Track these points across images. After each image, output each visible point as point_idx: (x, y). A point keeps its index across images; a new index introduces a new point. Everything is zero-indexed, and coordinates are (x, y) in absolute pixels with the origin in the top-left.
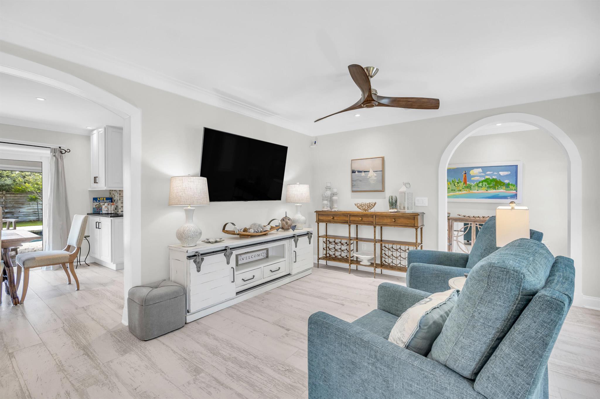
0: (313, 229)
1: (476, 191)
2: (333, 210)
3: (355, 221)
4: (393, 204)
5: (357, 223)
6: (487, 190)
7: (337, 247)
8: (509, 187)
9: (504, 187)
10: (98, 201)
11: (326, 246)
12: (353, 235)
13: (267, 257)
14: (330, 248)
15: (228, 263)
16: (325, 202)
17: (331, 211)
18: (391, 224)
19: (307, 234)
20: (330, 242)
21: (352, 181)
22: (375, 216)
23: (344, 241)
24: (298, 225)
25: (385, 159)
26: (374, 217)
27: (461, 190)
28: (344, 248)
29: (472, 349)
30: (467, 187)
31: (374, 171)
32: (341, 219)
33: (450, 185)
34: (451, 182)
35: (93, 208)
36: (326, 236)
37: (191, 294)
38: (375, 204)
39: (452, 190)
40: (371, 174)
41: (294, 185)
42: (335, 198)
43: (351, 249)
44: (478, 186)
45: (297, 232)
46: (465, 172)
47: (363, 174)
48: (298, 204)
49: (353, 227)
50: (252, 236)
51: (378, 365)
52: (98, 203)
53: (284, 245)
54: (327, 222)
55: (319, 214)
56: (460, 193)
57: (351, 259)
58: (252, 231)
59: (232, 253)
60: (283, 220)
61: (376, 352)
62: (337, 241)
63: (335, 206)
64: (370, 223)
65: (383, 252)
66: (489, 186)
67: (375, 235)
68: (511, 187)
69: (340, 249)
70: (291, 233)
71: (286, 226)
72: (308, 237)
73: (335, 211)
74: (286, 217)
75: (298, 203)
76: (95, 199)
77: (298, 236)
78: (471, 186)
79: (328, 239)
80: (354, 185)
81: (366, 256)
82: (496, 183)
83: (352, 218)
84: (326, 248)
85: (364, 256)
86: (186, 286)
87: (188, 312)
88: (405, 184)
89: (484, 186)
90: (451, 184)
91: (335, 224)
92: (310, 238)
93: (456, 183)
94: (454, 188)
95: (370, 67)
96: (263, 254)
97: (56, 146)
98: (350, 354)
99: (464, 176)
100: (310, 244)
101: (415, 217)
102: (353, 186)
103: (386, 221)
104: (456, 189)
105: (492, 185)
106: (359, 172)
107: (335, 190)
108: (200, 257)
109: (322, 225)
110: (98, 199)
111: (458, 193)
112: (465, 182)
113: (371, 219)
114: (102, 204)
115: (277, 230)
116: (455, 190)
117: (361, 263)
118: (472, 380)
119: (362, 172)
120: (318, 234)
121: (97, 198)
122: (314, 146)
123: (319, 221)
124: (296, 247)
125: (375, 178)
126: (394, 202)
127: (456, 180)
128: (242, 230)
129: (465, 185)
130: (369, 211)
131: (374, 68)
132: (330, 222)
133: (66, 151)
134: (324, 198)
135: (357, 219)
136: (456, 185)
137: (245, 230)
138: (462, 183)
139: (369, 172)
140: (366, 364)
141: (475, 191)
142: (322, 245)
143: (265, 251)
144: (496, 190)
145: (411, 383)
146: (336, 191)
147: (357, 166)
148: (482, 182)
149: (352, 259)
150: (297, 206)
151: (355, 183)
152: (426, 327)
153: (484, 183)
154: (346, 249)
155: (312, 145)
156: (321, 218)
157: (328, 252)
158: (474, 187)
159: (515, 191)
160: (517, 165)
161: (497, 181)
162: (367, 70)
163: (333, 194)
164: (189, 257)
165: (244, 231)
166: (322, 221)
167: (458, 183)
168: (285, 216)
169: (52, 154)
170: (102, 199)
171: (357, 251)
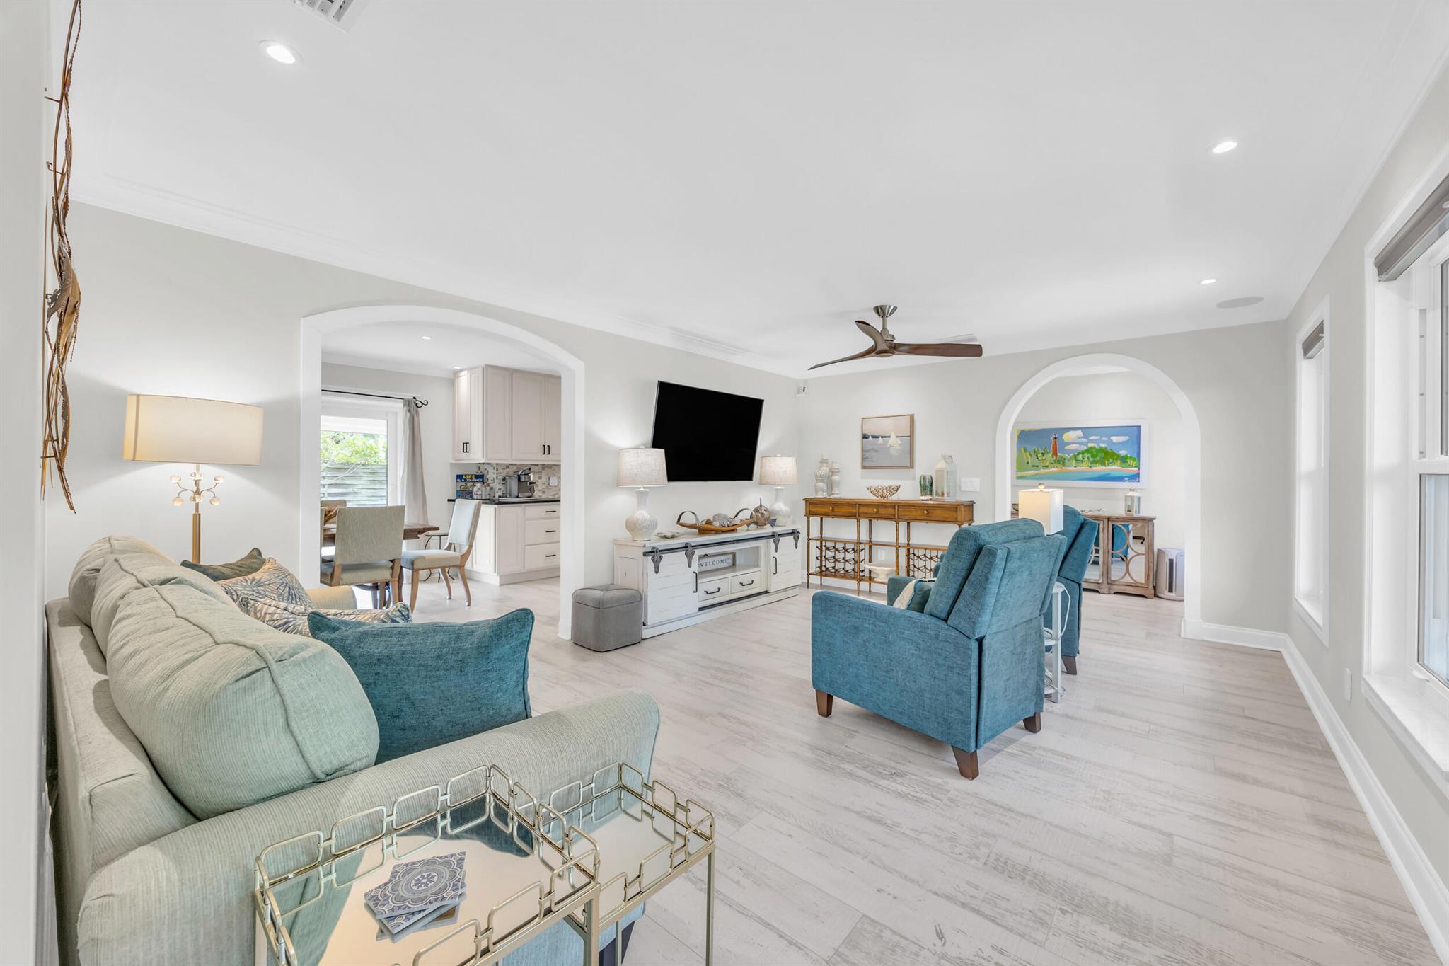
0: (801, 527)
1: (1073, 468)
2: (832, 497)
3: (866, 514)
4: (927, 487)
5: (870, 518)
6: (1091, 467)
7: (839, 556)
8: (1127, 462)
9: (1119, 462)
10: (463, 480)
11: (821, 553)
12: (864, 537)
13: (734, 564)
14: (827, 557)
15: (690, 565)
16: (820, 484)
17: (829, 499)
18: (923, 518)
19: (793, 533)
20: (827, 549)
21: (864, 451)
22: (898, 506)
23: (849, 546)
24: (780, 520)
25: (915, 417)
26: (896, 507)
27: (1047, 466)
28: (850, 556)
29: (946, 595)
30: (1058, 461)
32: (845, 510)
33: (1029, 457)
34: (1032, 453)
35: (457, 491)
36: (821, 539)
37: (649, 602)
38: (899, 488)
39: (1033, 466)
40: (893, 440)
41: (772, 458)
42: (835, 478)
43: (861, 559)
44: (1076, 460)
45: (777, 529)
46: (1054, 436)
47: (880, 440)
48: (779, 487)
49: (864, 523)
50: (717, 532)
51: (878, 623)
52: (464, 484)
53: (758, 547)
54: (823, 516)
55: (809, 502)
56: (1047, 470)
57: (861, 574)
58: (716, 524)
59: (693, 553)
60: (756, 510)
61: (876, 612)
62: (839, 546)
63: (836, 490)
64: (890, 516)
65: (911, 562)
66: (1094, 461)
67: (897, 535)
68: (1130, 462)
69: (843, 558)
70: (768, 530)
71: (762, 520)
72: (794, 538)
73: (835, 498)
74: (761, 506)
75: (778, 485)
76: (459, 477)
77: (779, 535)
78: (1064, 459)
79: (824, 544)
80: (867, 458)
81: (883, 568)
82: (1106, 456)
83: (863, 510)
84: (821, 558)
85: (881, 568)
86: (640, 590)
87: (644, 625)
88: (944, 458)
89: (1086, 459)
90: (1031, 455)
91: (836, 519)
92: (796, 539)
93: (1040, 455)
94: (1036, 462)
95: (886, 306)
96: (727, 560)
97: (409, 396)
98: (853, 620)
99: (1053, 443)
100: (796, 548)
102: (864, 459)
103: (913, 514)
104: (1041, 464)
105: (1098, 458)
106: (873, 437)
107: (836, 466)
108: (659, 554)
109: (815, 521)
110: (464, 477)
111: (1042, 471)
112: (1055, 454)
113: (890, 511)
114: (469, 484)
115: (748, 525)
116: (1037, 466)
117: (876, 580)
118: (946, 620)
120: (808, 535)
121: (462, 476)
122: (802, 395)
123: (809, 514)
124: (776, 551)
125: (898, 447)
126: (928, 484)
127: (1040, 449)
128: (704, 523)
129: (1055, 458)
130: (890, 498)
131: (890, 307)
132: (827, 515)
133: (422, 404)
134: (819, 478)
135: (870, 510)
136: (1040, 458)
137: (708, 522)
138: (1051, 455)
139: (889, 437)
140: (866, 625)
141: (1071, 468)
142: (814, 552)
143: (731, 556)
144: (1105, 466)
145: (903, 631)
146: (836, 468)
147: (871, 429)
148: (1083, 453)
149: (863, 574)
150: (777, 490)
151: (867, 455)
152: (920, 593)
153: (1087, 455)
154: (853, 559)
155: (798, 393)
156: (813, 509)
157: (823, 562)
158: (1069, 461)
159: (1136, 469)
160: (1140, 426)
161: (1107, 451)
162: (881, 309)
163: (833, 472)
164: (645, 554)
165: (706, 524)
166: (815, 514)
167: (1043, 454)
168: (759, 505)
169: (405, 408)
170: (470, 477)
171: (870, 561)
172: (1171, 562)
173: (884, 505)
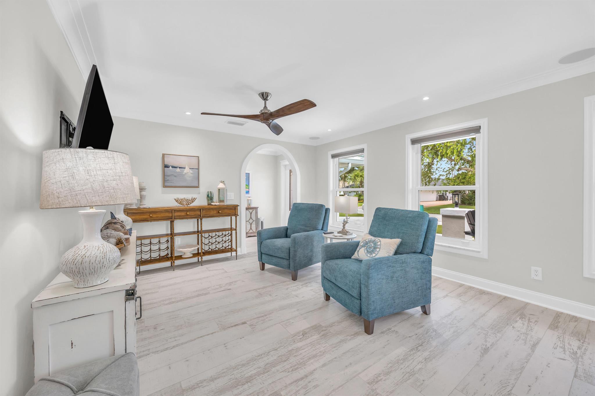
3: (180, 216)
18: (217, 215)
25: (200, 158)
31: (190, 169)
32: (162, 216)
38: (195, 199)
40: (187, 170)
47: (178, 170)
54: (142, 221)
63: (144, 202)
64: (197, 216)
68: (247, 187)
81: (188, 249)
83: (177, 214)
85: (186, 249)
101: (236, 207)
103: (212, 213)
106: (173, 167)
113: (198, 213)
119: (177, 168)
132: (147, 220)
135: (183, 214)
139: (185, 168)
147: (171, 161)
156: (132, 217)
159: (248, 189)
160: (249, 173)
166: (135, 221)
172: (262, 222)
173: (187, 210)
